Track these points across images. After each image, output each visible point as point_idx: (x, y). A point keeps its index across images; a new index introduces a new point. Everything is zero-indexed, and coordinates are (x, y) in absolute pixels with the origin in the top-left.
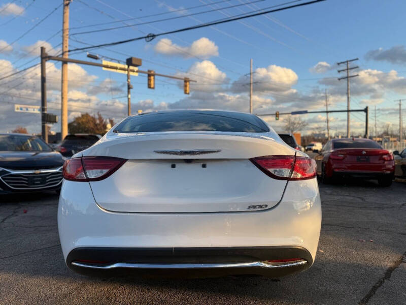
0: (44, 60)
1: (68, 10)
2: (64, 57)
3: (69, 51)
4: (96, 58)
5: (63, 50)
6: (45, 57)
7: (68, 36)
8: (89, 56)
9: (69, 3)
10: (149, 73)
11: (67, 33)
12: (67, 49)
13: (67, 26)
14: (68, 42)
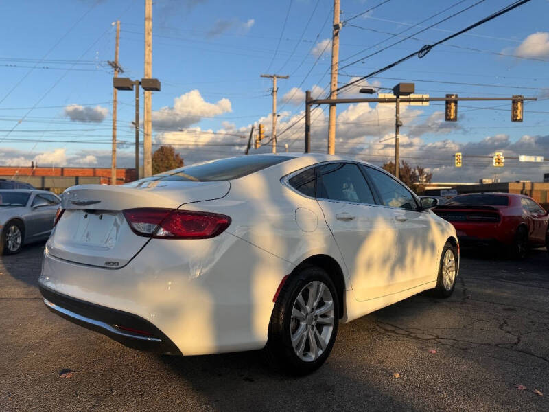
0: (309, 106)
1: (337, 41)
2: (332, 98)
3: (338, 90)
4: (371, 92)
5: (331, 89)
6: (310, 102)
7: (337, 72)
8: (363, 91)
9: (338, 32)
10: (448, 99)
11: (336, 68)
12: (336, 88)
13: (336, 60)
14: (336, 79)
